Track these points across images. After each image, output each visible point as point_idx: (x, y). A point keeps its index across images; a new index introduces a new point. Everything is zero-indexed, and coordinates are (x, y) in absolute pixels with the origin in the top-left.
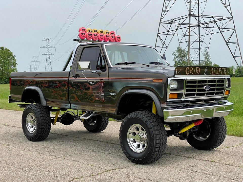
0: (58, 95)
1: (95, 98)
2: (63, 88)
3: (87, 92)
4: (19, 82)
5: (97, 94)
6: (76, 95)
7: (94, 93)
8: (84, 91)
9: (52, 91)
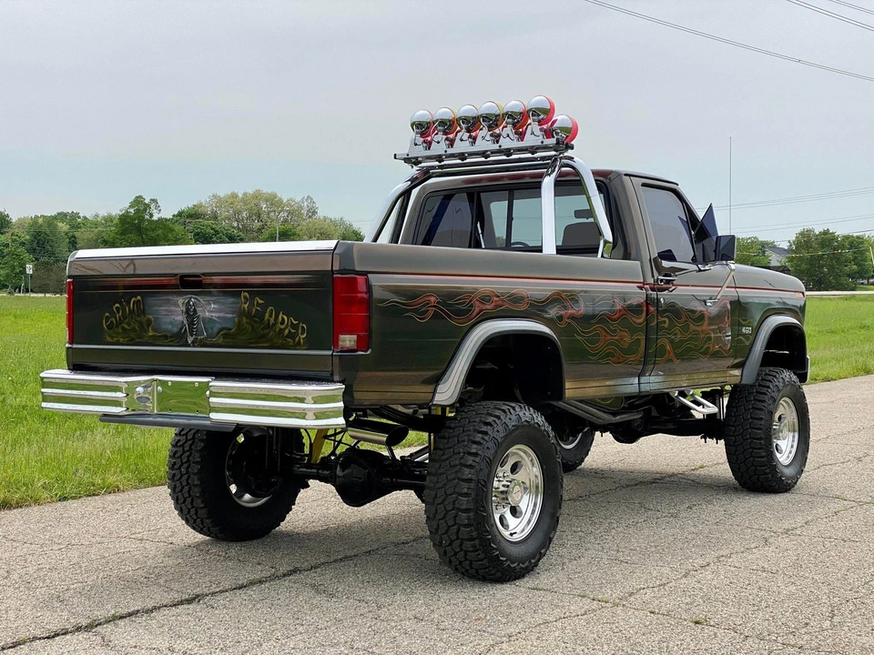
0: (618, 347)
1: (713, 346)
2: (634, 319)
3: (699, 329)
4: (432, 299)
5: (719, 335)
6: (672, 342)
7: (713, 330)
8: (692, 327)
9: (598, 335)
